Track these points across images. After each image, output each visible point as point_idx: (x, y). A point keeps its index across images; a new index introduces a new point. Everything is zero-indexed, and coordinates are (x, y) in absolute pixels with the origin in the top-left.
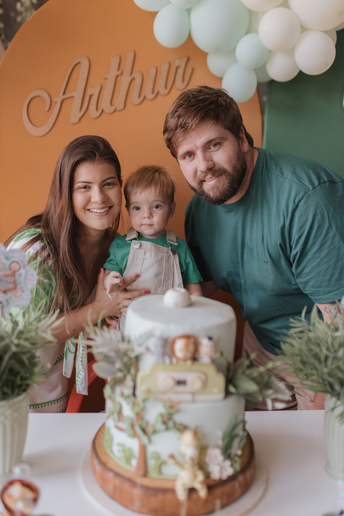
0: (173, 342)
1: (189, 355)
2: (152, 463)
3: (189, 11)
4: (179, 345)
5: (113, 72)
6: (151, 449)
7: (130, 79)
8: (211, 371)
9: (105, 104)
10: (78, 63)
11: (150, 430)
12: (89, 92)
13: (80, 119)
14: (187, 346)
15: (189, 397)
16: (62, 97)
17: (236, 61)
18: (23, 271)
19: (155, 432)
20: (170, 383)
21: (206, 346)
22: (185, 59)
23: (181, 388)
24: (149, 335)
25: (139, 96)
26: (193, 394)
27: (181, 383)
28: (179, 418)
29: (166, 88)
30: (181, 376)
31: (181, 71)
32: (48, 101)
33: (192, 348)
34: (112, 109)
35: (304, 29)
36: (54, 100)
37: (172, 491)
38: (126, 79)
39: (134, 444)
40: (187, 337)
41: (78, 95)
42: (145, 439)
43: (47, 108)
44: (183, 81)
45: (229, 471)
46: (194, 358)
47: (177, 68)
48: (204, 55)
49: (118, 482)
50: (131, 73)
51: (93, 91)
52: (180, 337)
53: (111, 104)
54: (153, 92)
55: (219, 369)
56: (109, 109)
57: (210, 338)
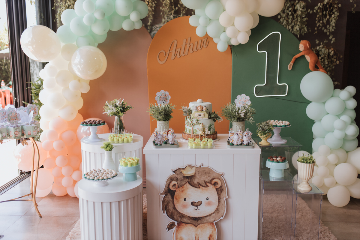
0: (198, 107)
1: (201, 110)
2: (194, 131)
3: (206, 27)
4: (199, 107)
5: (184, 44)
6: (194, 128)
7: (189, 45)
8: (206, 113)
9: (182, 53)
10: (174, 42)
11: (194, 124)
12: (177, 50)
13: (174, 58)
14: (200, 108)
15: (201, 118)
16: (169, 52)
17: (221, 40)
18: (168, 96)
19: (195, 125)
20: (198, 115)
21: (204, 108)
22: (206, 38)
23: (200, 116)
24: (193, 107)
25: (192, 51)
26: (202, 118)
27: (200, 115)
28: (199, 122)
29: (200, 48)
30: (200, 114)
31: (205, 42)
32: (165, 53)
33: (201, 108)
34: (184, 55)
35: (239, 31)
36: (167, 53)
37: (199, 135)
38: (188, 46)
39: (191, 128)
40: (201, 106)
41: (174, 51)
42: (193, 126)
43: (164, 56)
44: (206, 45)
45: (209, 133)
46: (202, 111)
47: (204, 41)
48: (212, 39)
49: (188, 135)
50: (190, 44)
51: (178, 50)
52: (199, 106)
53: (184, 54)
54: (196, 49)
55: (207, 113)
56: (183, 55)
57: (205, 106)
